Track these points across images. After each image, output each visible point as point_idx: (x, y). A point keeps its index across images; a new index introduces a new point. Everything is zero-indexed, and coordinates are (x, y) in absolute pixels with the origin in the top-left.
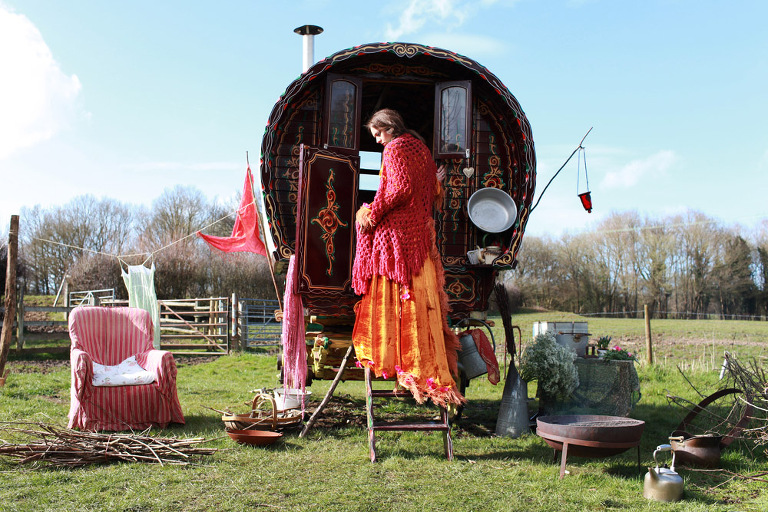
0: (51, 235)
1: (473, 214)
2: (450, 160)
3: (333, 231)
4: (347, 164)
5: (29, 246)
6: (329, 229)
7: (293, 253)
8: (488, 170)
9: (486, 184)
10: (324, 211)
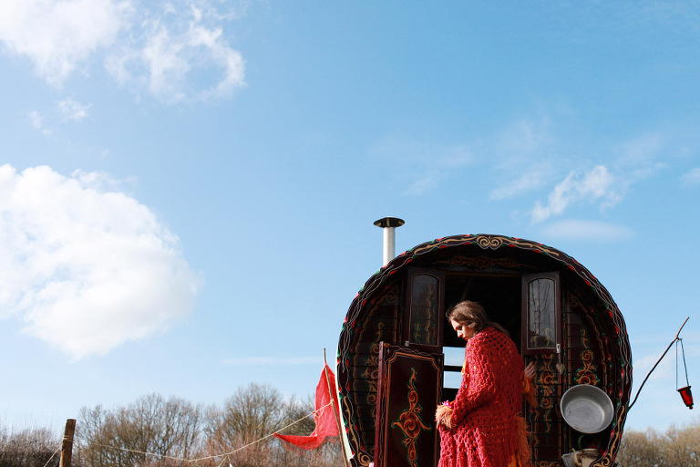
0: (111, 438)
1: (567, 413)
2: (539, 356)
3: (416, 435)
4: (430, 362)
5: (86, 451)
6: (411, 433)
7: (372, 460)
8: (581, 366)
9: (579, 380)
10: (405, 413)
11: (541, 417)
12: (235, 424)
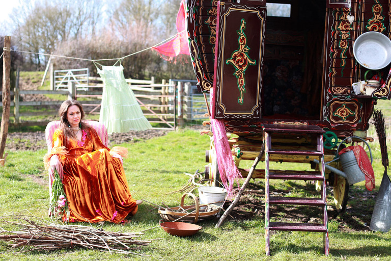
3: (244, 68)
4: (256, 14)
6: (241, 67)
8: (372, 16)
9: (370, 28)
10: (236, 53)
11: (339, 55)
12: (128, 7)
